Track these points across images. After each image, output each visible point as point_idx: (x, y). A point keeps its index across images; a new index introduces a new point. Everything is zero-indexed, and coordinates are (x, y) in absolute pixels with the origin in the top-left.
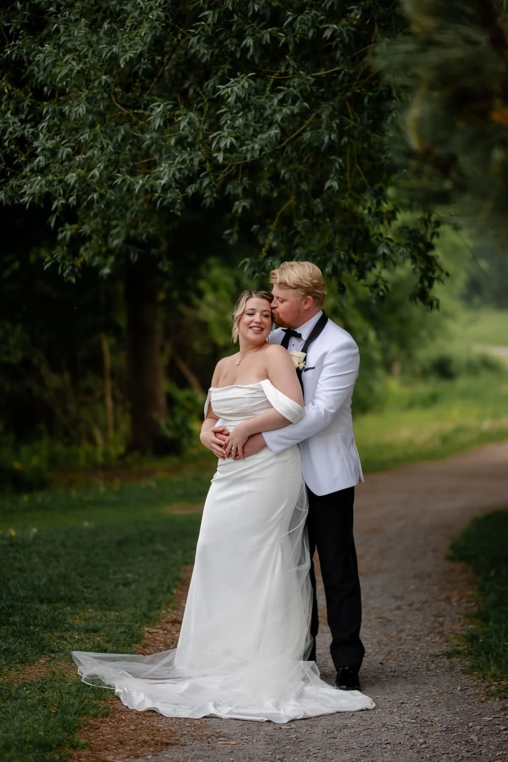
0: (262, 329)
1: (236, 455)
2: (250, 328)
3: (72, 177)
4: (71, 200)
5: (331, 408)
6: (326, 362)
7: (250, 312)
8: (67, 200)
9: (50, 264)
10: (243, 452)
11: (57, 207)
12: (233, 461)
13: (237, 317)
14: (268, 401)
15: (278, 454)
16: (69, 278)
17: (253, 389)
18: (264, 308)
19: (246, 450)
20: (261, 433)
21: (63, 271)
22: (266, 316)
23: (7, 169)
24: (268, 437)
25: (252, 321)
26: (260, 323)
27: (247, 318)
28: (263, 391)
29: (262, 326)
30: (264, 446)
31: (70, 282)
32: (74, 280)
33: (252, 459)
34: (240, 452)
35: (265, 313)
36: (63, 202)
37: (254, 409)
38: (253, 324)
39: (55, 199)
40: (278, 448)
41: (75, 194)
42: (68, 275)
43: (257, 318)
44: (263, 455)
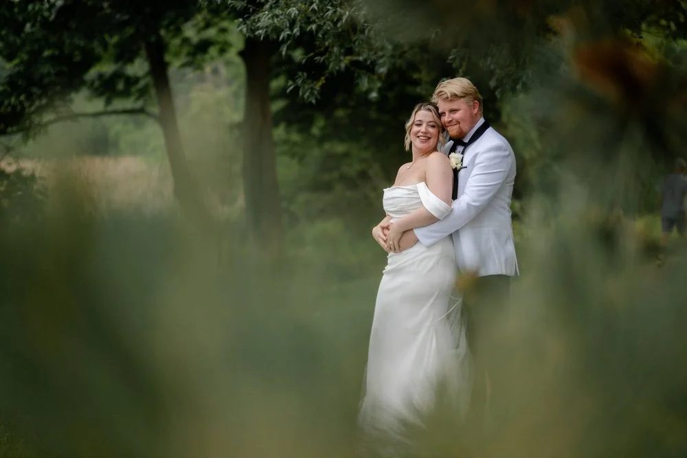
0: (429, 138)
1: (395, 249)
2: (418, 137)
3: (293, 11)
4: (295, 30)
5: (475, 201)
6: (477, 161)
7: (419, 123)
8: (292, 31)
9: (292, 88)
10: (399, 246)
11: (283, 39)
12: (394, 253)
13: (408, 128)
14: (421, 202)
15: (430, 247)
16: (310, 99)
17: (410, 190)
18: (431, 120)
19: (401, 244)
20: (412, 229)
21: (304, 93)
22: (433, 127)
23: (249, 6)
24: (418, 233)
25: (419, 131)
26: (426, 133)
27: (415, 129)
28: (418, 192)
29: (429, 135)
30: (417, 241)
31: (311, 103)
32: (314, 101)
33: (407, 253)
34: (397, 247)
35: (431, 124)
36: (289, 33)
37: (410, 208)
38: (420, 134)
39: (283, 30)
40: (430, 241)
41: (298, 26)
42: (308, 97)
43: (423, 128)
44: (416, 249)
